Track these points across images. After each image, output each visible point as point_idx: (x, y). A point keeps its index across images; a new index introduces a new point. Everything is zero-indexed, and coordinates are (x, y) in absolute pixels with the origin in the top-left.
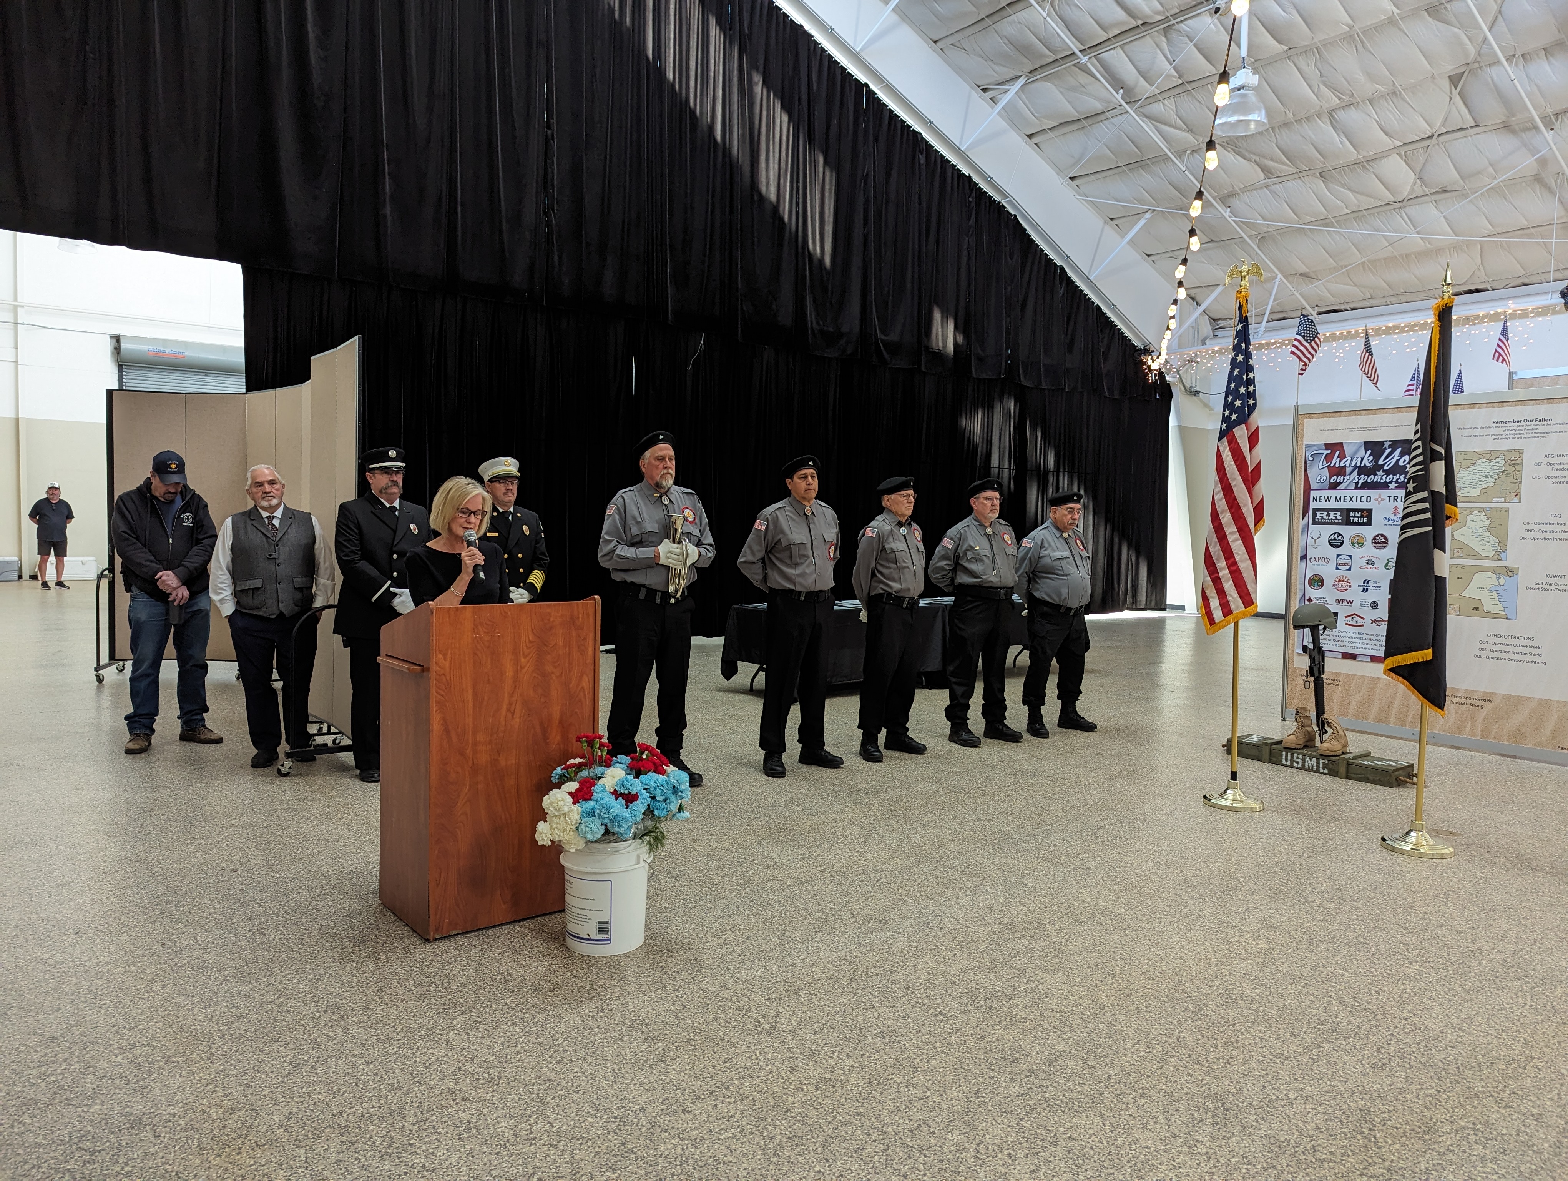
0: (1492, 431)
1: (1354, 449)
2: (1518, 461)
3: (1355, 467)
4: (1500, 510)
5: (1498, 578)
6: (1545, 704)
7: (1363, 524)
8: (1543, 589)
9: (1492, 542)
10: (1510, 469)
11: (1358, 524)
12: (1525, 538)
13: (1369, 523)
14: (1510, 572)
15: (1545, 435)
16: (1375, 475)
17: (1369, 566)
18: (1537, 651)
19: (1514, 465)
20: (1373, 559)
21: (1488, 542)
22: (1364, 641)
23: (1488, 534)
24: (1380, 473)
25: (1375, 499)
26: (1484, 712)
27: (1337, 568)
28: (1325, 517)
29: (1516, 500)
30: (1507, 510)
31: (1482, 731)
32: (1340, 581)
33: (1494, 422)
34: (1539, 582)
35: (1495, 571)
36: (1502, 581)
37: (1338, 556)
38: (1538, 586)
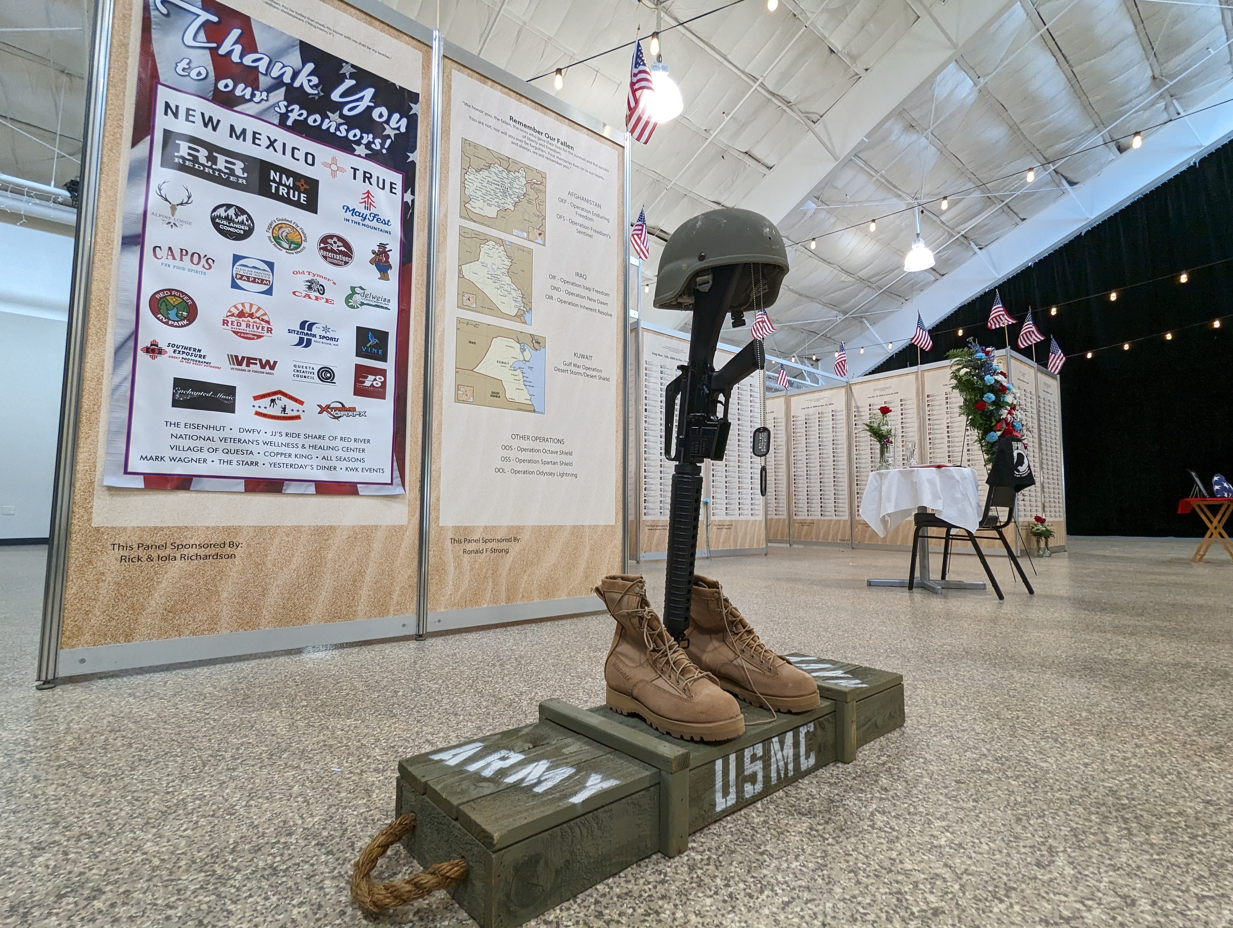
0: (511, 130)
1: (279, 43)
2: (541, 187)
3: (279, 83)
4: (523, 249)
5: (523, 350)
6: (577, 531)
7: (297, 204)
8: (572, 372)
9: (514, 294)
10: (533, 195)
11: (287, 200)
12: (551, 298)
13: (311, 206)
14: (537, 342)
15: (567, 164)
16: (324, 117)
17: (313, 294)
18: (567, 459)
19: (537, 191)
20: (322, 281)
21: (509, 293)
22: (300, 451)
23: (507, 280)
24: (335, 117)
25: (325, 164)
26: (509, 558)
27: (235, 285)
28: (202, 160)
29: (539, 240)
30: (530, 252)
31: (508, 590)
32: (241, 314)
33: (511, 118)
34: (568, 362)
35: (518, 337)
36: (527, 355)
37: (237, 258)
38: (566, 368)
